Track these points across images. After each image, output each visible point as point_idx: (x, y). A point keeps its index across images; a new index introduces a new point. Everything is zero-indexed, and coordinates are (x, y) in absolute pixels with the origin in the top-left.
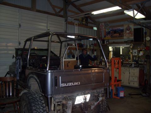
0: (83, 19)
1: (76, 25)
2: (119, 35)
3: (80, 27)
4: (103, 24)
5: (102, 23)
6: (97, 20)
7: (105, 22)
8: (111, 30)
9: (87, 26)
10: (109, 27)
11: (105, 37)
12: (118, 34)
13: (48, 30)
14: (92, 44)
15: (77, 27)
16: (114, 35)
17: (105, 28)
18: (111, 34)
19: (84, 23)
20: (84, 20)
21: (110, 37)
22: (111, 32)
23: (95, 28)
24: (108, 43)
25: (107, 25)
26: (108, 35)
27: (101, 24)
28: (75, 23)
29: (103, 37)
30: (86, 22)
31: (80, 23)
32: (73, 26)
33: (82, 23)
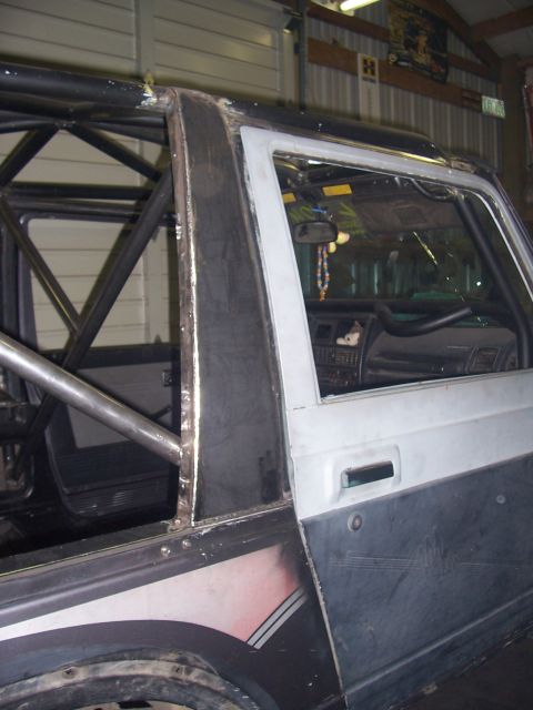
0: (414, 31)
1: (369, 67)
3: (392, 91)
9: (444, 82)
15: (376, 88)
19: (422, 59)
20: (422, 40)
23: (493, 106)
28: (360, 57)
30: (434, 57)
31: (393, 58)
32: (348, 78)
33: (410, 59)
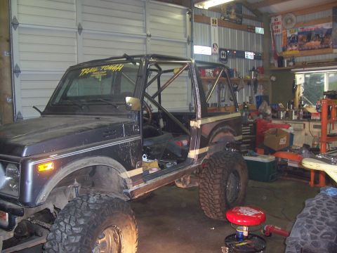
0: (230, 8)
1: (214, 22)
2: (321, 44)
3: (223, 28)
4: (279, 18)
5: (276, 15)
6: (263, 10)
7: (284, 14)
8: (299, 33)
9: (241, 24)
10: (294, 24)
11: (284, 50)
12: (318, 43)
13: (147, 35)
14: (253, 69)
15: (216, 28)
16: (308, 44)
17: (283, 29)
18: (299, 42)
19: (233, 17)
20: (233, 11)
21: (296, 50)
22: (300, 36)
23: (260, 30)
24: (291, 64)
25: (289, 21)
26: (291, 46)
27: (273, 19)
28: (211, 19)
29: (279, 49)
30: (237, 16)
31: (223, 18)
32: (208, 26)
33: (228, 18)
